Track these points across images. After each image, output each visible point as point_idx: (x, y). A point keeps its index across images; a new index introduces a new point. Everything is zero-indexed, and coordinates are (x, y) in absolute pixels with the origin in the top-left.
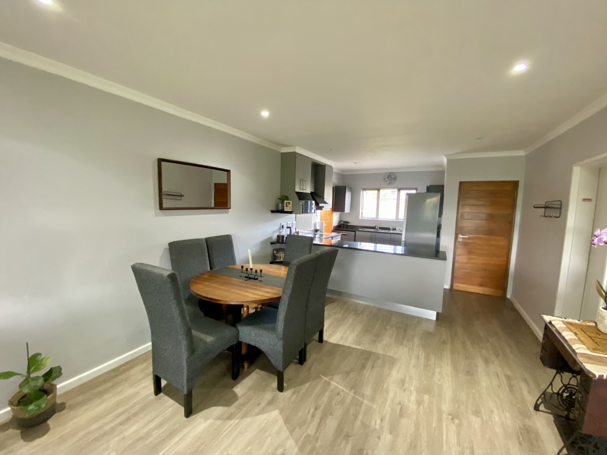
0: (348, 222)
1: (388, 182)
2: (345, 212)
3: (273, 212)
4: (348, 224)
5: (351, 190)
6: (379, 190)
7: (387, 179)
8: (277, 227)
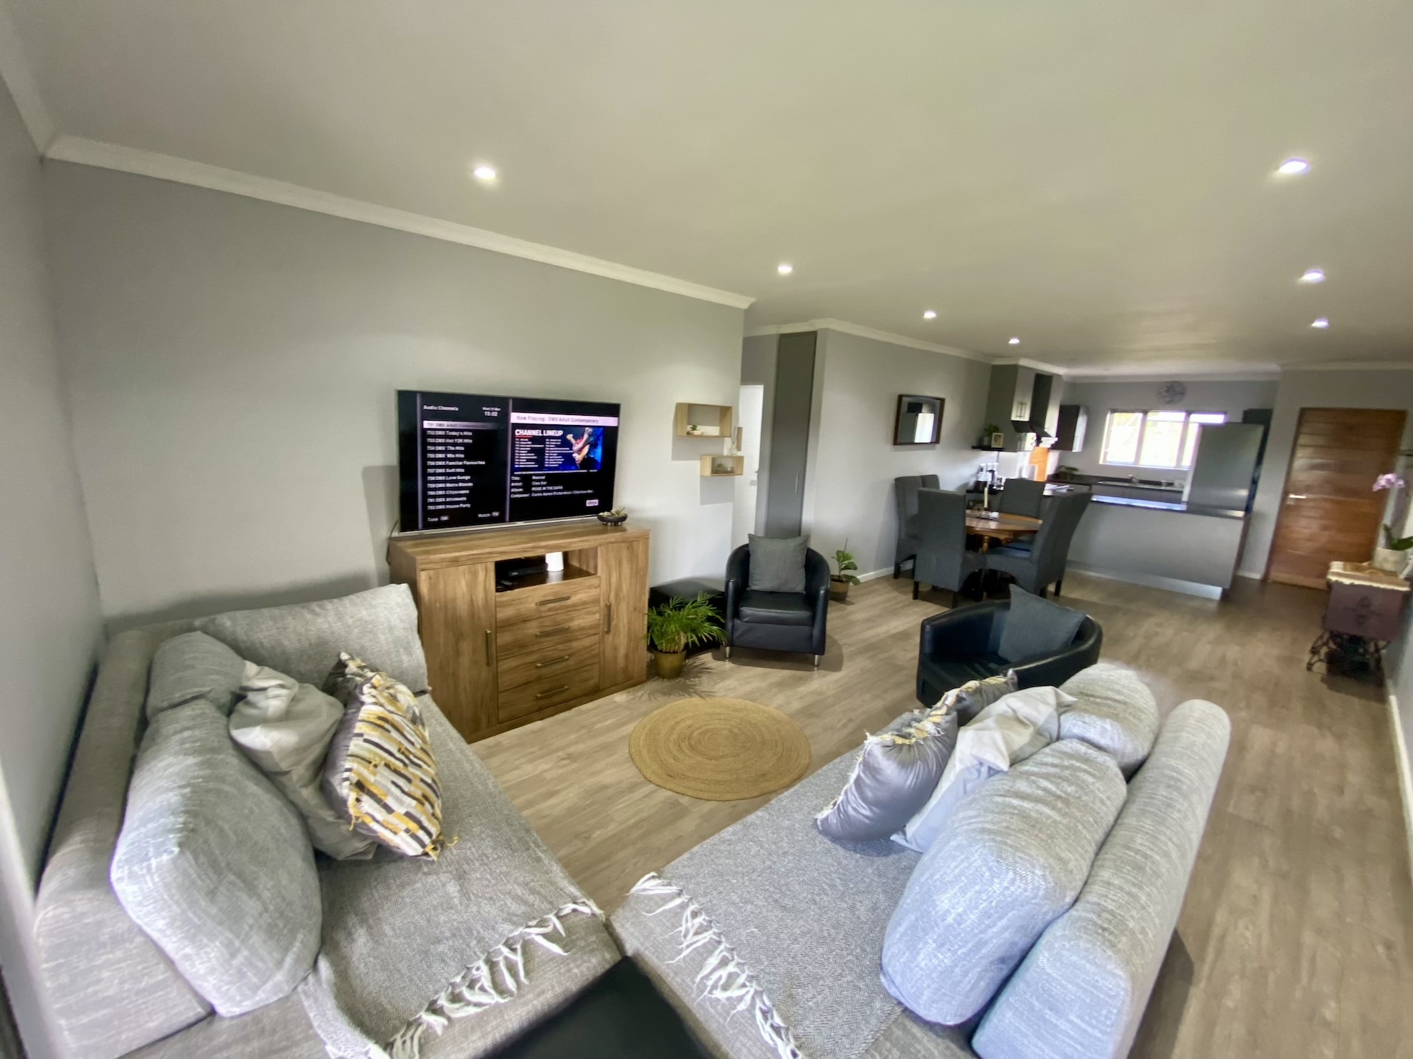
0: (1075, 469)
1: (1167, 399)
2: (1074, 451)
3: (974, 448)
4: (1075, 473)
5: (1088, 413)
6: (1145, 412)
7: (1164, 394)
8: (974, 470)
